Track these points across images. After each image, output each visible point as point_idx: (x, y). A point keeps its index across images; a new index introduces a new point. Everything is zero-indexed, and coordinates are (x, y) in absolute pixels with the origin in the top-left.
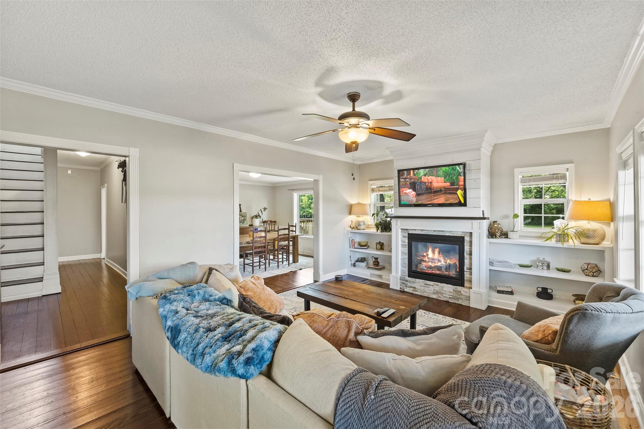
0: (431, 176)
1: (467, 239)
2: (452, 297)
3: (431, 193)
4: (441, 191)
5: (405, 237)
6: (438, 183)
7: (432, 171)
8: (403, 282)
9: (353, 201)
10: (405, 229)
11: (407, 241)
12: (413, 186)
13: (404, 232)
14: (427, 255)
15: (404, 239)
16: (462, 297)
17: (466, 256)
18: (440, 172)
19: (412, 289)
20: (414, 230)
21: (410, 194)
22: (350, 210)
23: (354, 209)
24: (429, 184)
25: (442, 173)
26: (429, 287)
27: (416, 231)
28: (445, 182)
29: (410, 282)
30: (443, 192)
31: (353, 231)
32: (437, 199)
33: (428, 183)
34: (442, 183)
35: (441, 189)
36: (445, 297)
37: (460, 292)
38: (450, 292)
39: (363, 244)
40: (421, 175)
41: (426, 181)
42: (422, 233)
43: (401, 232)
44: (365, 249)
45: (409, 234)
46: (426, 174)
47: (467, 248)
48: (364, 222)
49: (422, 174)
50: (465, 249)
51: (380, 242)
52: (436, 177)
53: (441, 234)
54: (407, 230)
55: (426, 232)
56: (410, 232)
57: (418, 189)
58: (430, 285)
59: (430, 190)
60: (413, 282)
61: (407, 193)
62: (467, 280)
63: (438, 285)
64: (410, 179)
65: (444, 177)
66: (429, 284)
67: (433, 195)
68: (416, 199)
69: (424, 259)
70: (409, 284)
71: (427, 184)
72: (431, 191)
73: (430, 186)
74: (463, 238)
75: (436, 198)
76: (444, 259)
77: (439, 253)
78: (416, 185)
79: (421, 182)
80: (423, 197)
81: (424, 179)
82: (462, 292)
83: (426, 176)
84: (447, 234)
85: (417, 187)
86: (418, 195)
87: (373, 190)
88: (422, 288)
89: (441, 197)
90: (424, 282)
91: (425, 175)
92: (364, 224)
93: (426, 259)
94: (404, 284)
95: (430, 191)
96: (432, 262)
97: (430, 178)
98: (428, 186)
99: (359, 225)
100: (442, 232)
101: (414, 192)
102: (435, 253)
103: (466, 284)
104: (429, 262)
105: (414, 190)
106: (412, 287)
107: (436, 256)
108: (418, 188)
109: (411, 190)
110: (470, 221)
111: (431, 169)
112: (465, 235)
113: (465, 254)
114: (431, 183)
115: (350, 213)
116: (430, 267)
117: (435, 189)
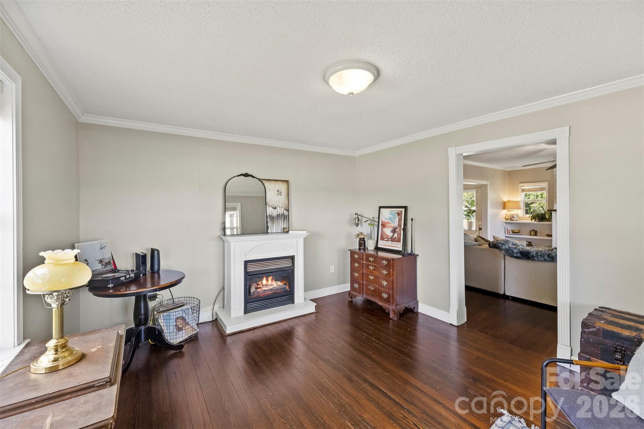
9: (505, 199)
22: (504, 206)
23: (507, 205)
31: (508, 221)
39: (517, 232)
44: (519, 235)
48: (517, 215)
51: (533, 230)
87: (523, 190)
92: (518, 216)
99: (513, 217)
115: (504, 208)
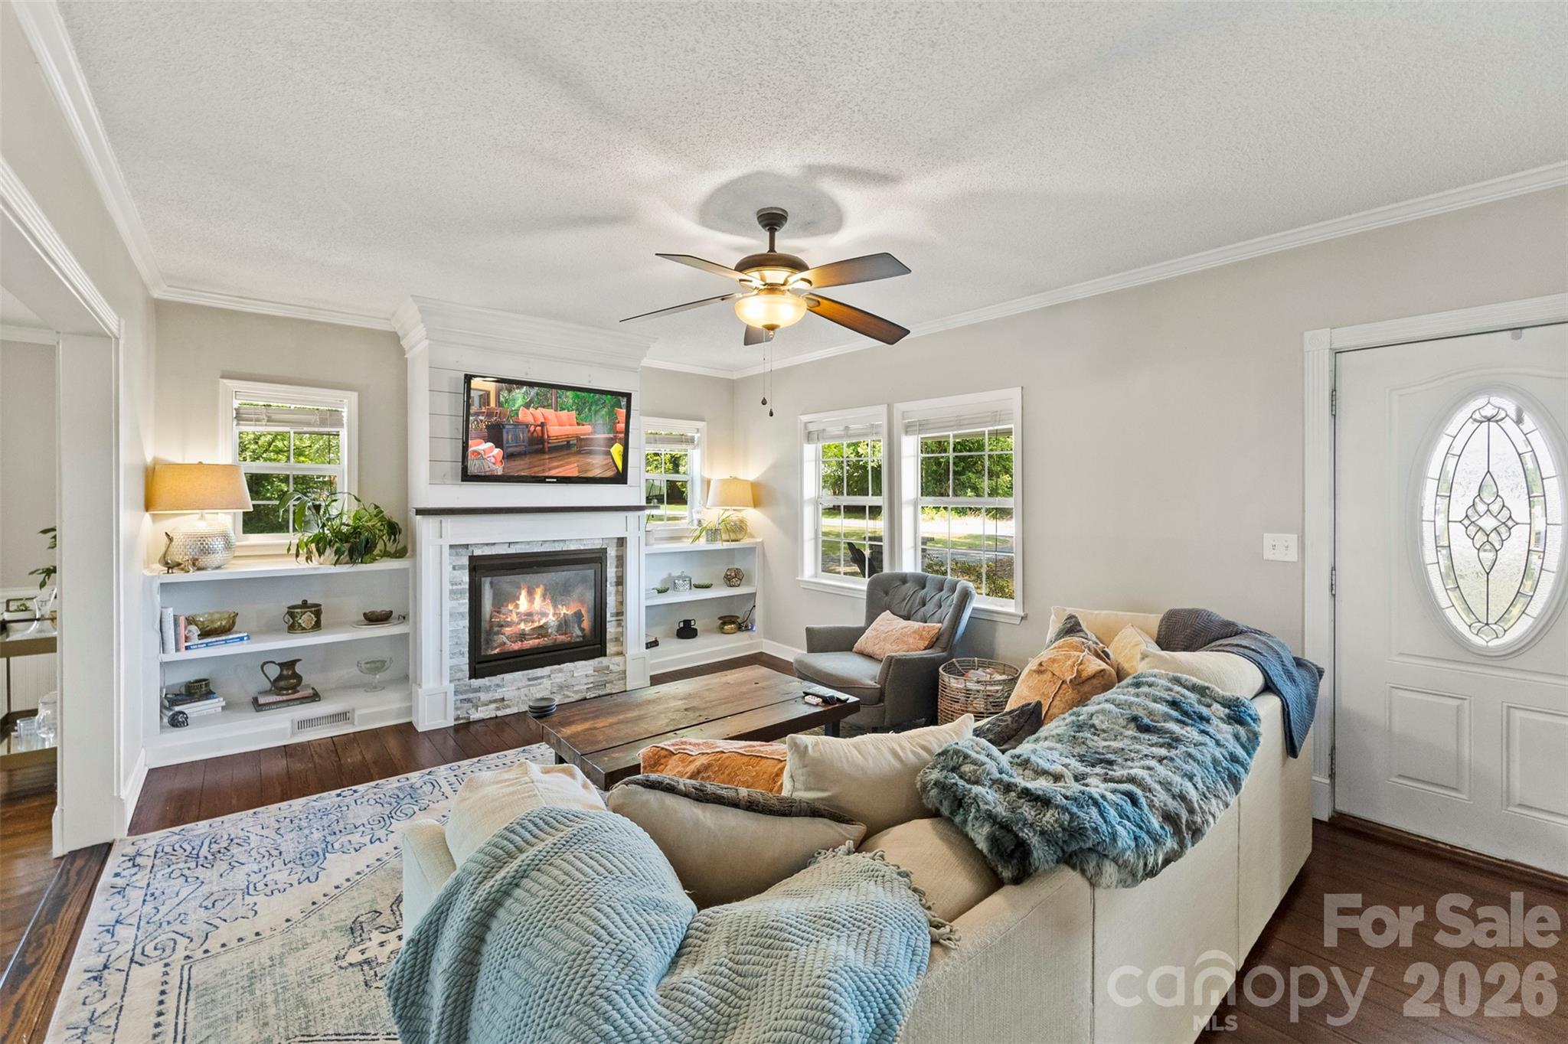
0: (544, 407)
1: (612, 553)
2: (591, 685)
3: (542, 451)
4: (568, 445)
5: (461, 567)
6: (560, 425)
7: (546, 395)
8: (465, 697)
10: (460, 545)
11: (466, 579)
12: (495, 434)
13: (457, 554)
14: (517, 606)
15: (457, 573)
16: (611, 677)
17: (611, 589)
18: (566, 397)
19: (493, 706)
20: (487, 544)
21: (488, 454)
24: (539, 428)
25: (571, 401)
26: (540, 684)
27: (496, 546)
28: (578, 424)
29: (488, 689)
30: (575, 449)
32: (558, 467)
33: (536, 426)
34: (570, 425)
35: (568, 442)
36: (576, 692)
37: (608, 668)
38: (587, 676)
40: (517, 405)
41: (531, 420)
42: (512, 550)
43: (450, 555)
45: (472, 558)
46: (531, 401)
47: (611, 572)
49: (520, 402)
50: (608, 576)
52: (556, 410)
53: (558, 548)
54: (467, 546)
55: (523, 546)
56: (478, 552)
57: (508, 442)
58: (542, 677)
59: (539, 445)
60: (498, 685)
61: (479, 454)
62: (611, 640)
63: (561, 671)
64: (489, 415)
65: (577, 410)
66: (539, 675)
67: (547, 457)
68: (504, 468)
69: (509, 620)
70: (484, 697)
71: (532, 429)
72: (544, 447)
73: (540, 434)
74: (604, 551)
75: (555, 464)
76: (555, 607)
77: (544, 596)
78: (504, 431)
79: (517, 424)
80: (522, 462)
81: (527, 416)
82: (611, 667)
83: (531, 409)
84: (572, 547)
85: (508, 437)
86: (509, 457)
88: (524, 691)
89: (569, 463)
90: (528, 675)
91: (527, 406)
93: (515, 618)
94: (469, 700)
95: (541, 446)
96: (526, 621)
97: (540, 413)
98: (535, 434)
100: (562, 544)
101: (497, 451)
102: (534, 599)
103: (611, 648)
104: (519, 624)
105: (499, 444)
106: (495, 701)
107: (538, 603)
108: (508, 440)
109: (490, 444)
110: (622, 515)
111: (543, 389)
112: (607, 544)
113: (608, 586)
114: (542, 425)
116: (522, 636)
117: (554, 443)
